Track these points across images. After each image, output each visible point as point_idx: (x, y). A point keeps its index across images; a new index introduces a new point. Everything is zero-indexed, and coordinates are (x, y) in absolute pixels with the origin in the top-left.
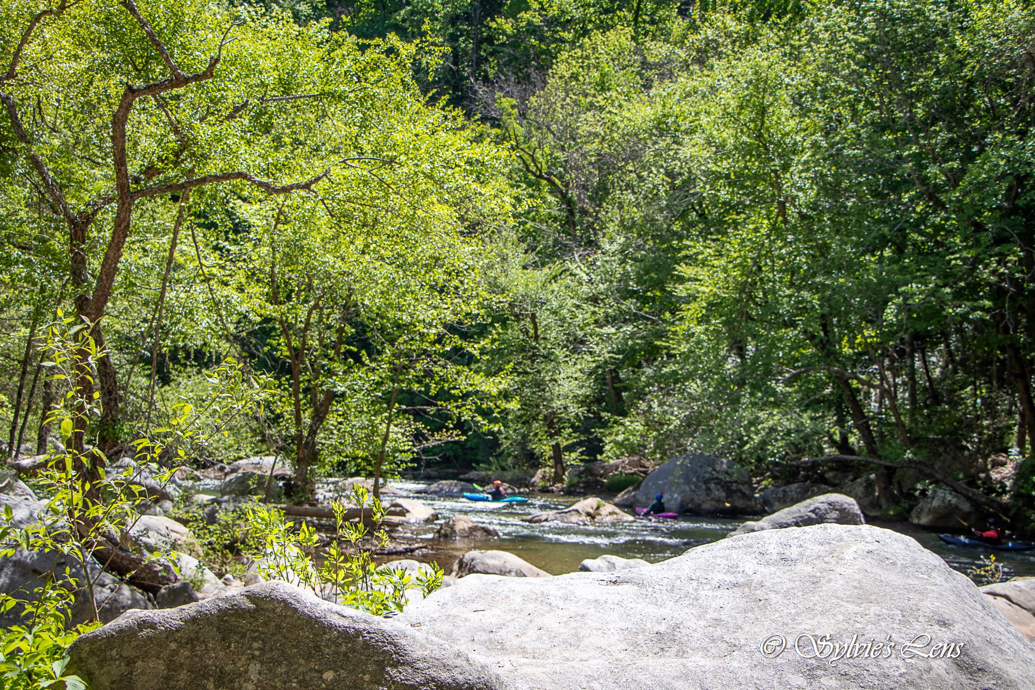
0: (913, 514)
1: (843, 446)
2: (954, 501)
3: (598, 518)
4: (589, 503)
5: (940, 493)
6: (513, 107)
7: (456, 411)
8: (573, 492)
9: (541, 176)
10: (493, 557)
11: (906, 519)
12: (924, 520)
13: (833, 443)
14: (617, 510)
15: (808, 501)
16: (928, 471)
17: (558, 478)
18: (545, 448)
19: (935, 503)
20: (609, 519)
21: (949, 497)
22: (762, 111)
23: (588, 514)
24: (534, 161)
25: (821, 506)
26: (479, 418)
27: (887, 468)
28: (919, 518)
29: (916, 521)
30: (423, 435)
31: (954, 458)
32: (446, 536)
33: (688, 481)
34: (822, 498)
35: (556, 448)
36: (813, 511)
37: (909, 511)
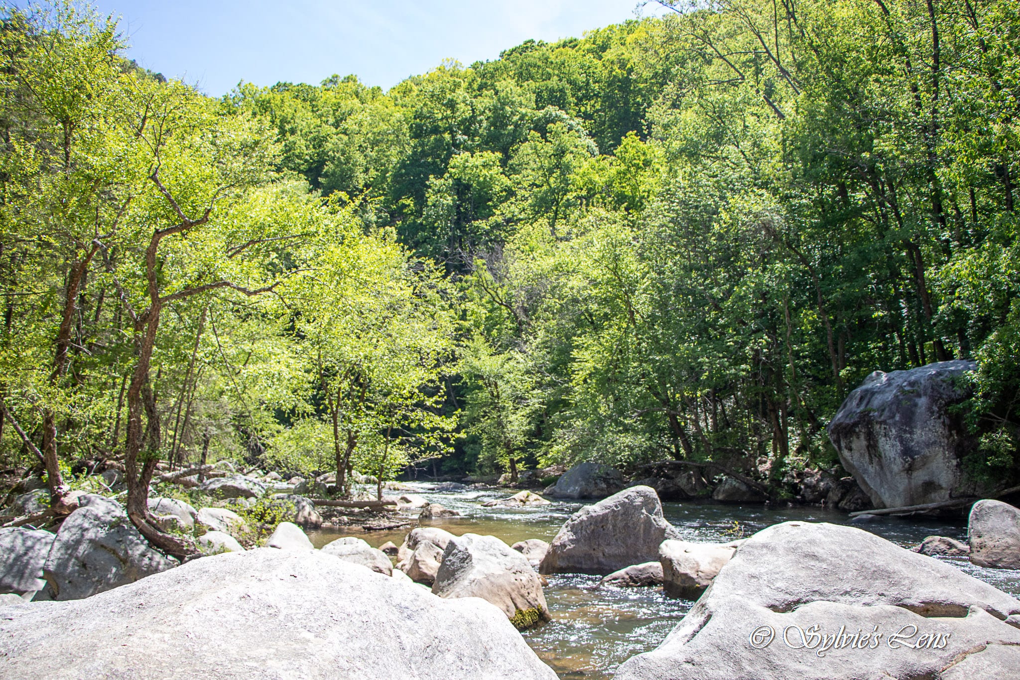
0: (715, 493)
1: (677, 455)
2: (737, 485)
3: (527, 503)
4: (523, 494)
5: (730, 481)
6: (484, 264)
7: (427, 440)
8: (520, 487)
9: (502, 304)
10: (429, 532)
11: (711, 497)
12: (721, 497)
13: (671, 453)
14: (540, 498)
15: (624, 491)
16: (721, 468)
17: (514, 479)
18: (505, 462)
19: (727, 487)
20: (535, 503)
21: (734, 483)
22: (616, 258)
23: (521, 501)
24: (497, 295)
25: (632, 494)
26: (441, 444)
27: (699, 467)
28: (717, 495)
29: (716, 498)
30: (416, 455)
31: (738, 460)
32: (426, 516)
33: (584, 479)
34: (633, 489)
35: (512, 461)
36: (626, 498)
37: (712, 492)
